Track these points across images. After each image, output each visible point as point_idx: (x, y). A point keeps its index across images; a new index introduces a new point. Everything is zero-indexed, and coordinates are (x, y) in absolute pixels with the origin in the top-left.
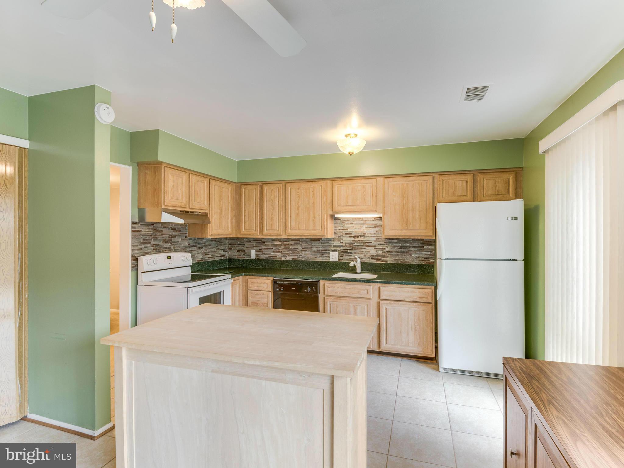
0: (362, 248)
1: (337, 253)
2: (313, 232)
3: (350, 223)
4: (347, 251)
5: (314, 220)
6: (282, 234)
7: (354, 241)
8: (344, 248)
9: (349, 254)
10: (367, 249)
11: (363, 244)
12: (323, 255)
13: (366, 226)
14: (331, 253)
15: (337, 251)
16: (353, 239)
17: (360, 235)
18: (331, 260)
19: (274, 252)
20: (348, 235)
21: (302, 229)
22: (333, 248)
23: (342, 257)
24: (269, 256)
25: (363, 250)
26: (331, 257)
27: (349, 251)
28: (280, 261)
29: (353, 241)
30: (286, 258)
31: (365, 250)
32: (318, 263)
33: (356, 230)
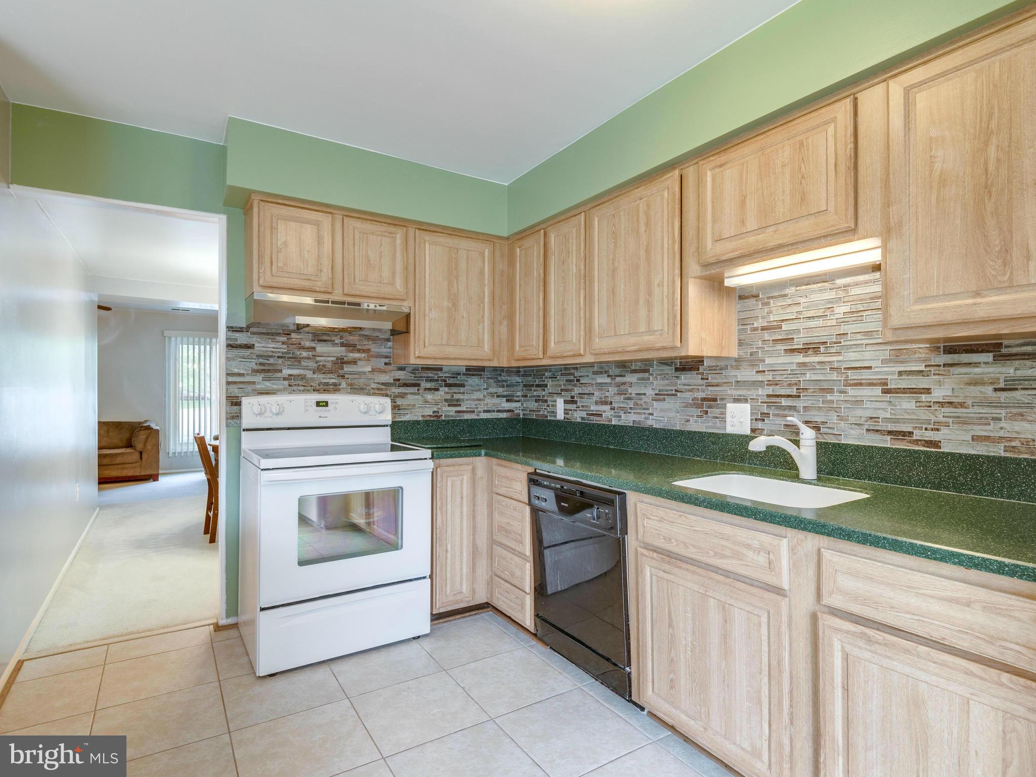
0: (830, 391)
1: (747, 407)
2: (646, 338)
3: (789, 302)
4: (778, 400)
5: (648, 302)
6: (582, 352)
7: (804, 364)
8: (770, 390)
9: (785, 410)
10: (851, 391)
11: (835, 376)
12: (706, 412)
13: (846, 309)
14: (731, 407)
15: (746, 401)
16: (800, 358)
17: (825, 343)
18: (730, 430)
19: (596, 403)
20: (781, 347)
21: (622, 333)
22: (736, 393)
23: (764, 420)
24: (587, 414)
25: (835, 397)
26: (729, 419)
27: (784, 402)
28: (608, 426)
29: (799, 364)
30: (619, 421)
31: (842, 397)
32: (692, 438)
33: (812, 324)
